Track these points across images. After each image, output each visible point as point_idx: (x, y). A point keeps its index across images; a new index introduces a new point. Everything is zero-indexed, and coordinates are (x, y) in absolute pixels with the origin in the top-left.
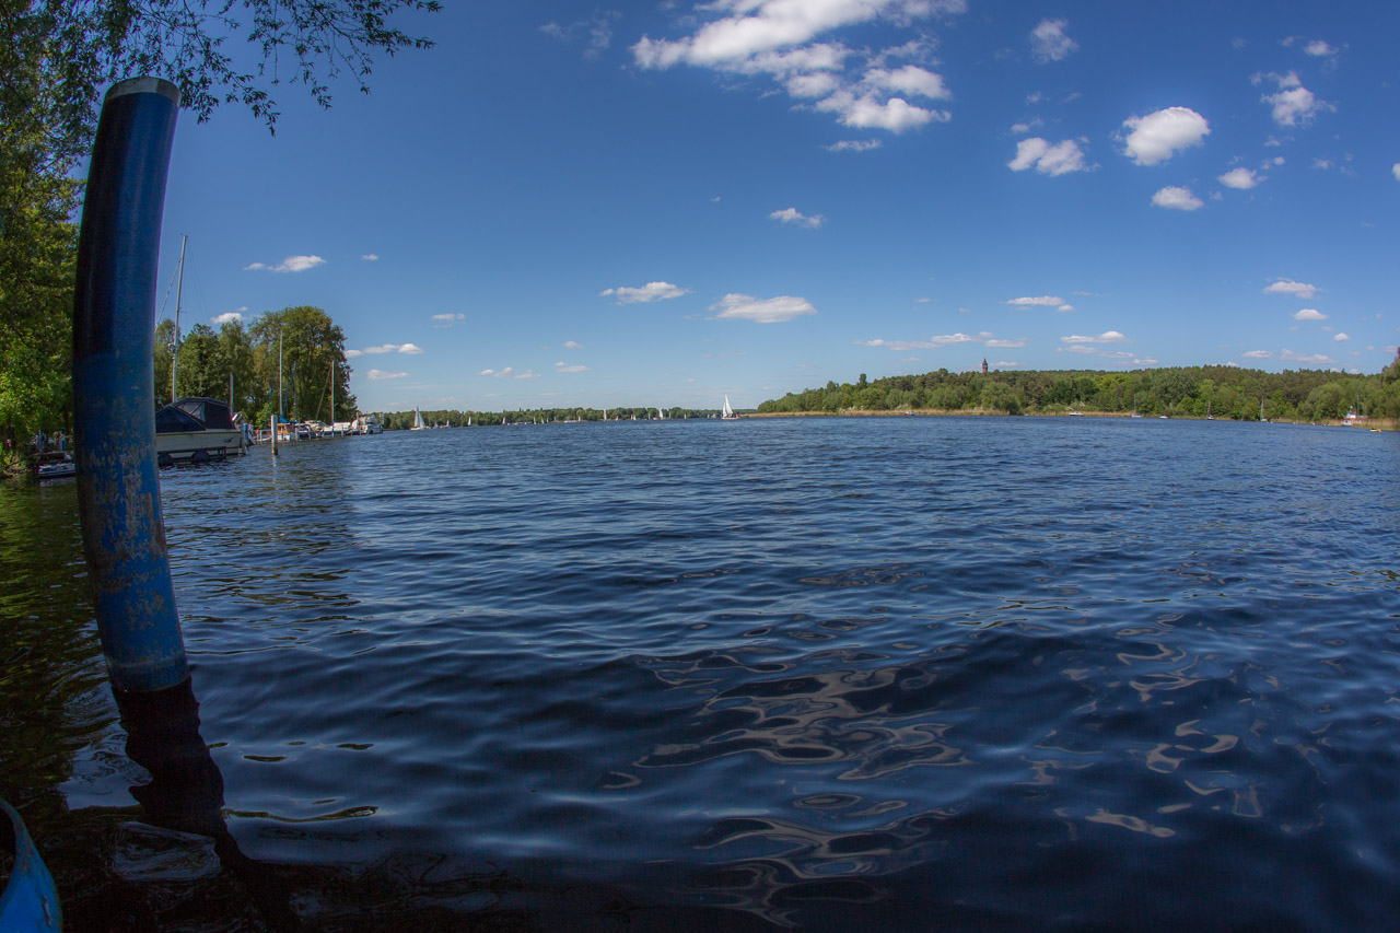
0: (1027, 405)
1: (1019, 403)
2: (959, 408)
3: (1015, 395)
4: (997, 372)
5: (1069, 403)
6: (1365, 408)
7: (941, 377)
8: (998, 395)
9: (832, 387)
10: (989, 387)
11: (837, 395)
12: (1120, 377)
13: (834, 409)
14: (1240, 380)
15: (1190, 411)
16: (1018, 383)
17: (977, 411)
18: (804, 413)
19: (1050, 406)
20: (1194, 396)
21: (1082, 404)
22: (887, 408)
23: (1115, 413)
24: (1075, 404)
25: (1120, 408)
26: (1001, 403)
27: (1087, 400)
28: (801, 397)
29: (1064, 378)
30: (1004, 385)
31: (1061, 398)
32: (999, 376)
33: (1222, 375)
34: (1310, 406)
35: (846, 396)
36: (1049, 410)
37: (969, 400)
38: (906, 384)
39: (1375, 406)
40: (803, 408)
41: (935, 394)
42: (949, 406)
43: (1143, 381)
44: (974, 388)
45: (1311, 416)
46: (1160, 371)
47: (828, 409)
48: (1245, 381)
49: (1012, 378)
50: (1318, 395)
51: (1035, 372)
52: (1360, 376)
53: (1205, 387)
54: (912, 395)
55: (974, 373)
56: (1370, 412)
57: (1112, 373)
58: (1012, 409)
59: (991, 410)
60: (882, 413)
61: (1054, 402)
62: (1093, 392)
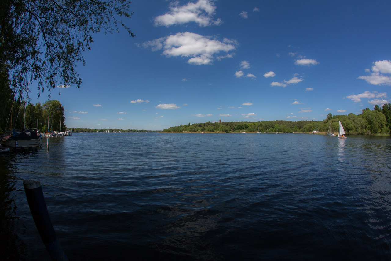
0: (230, 130)
1: (228, 130)
2: (213, 131)
3: (227, 128)
4: (223, 122)
5: (241, 130)
6: (318, 129)
7: (209, 124)
8: (223, 128)
9: (181, 126)
10: (221, 126)
11: (182, 128)
12: (254, 123)
13: (182, 131)
14: (285, 124)
15: (272, 131)
17: (218, 132)
18: (174, 132)
19: (236, 131)
20: (273, 128)
21: (244, 130)
22: (195, 131)
23: (253, 132)
24: (243, 130)
25: (254, 131)
26: (224, 130)
27: (246, 129)
28: (174, 128)
29: (240, 124)
30: (224, 126)
31: (239, 129)
32: (223, 124)
33: (280, 122)
34: (304, 129)
35: (185, 128)
36: (236, 132)
37: (216, 129)
38: (200, 125)
39: (321, 129)
40: (174, 131)
41: (207, 128)
42: (211, 131)
43: (260, 124)
44: (217, 126)
45: (304, 131)
46: (265, 122)
47: (180, 131)
48: (286, 124)
49: (227, 124)
50: (306, 126)
51: (232, 122)
52: (317, 122)
53: (276, 125)
54: (201, 128)
55: (217, 123)
56: (320, 130)
57: (252, 122)
58: (227, 132)
59: (221, 132)
61: (237, 130)
62: (247, 127)
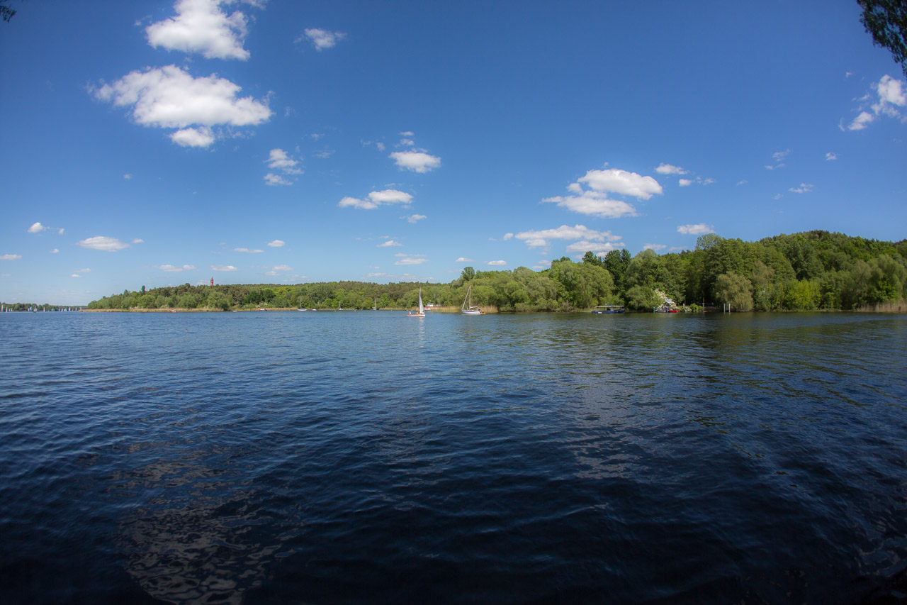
0: (234, 305)
1: (229, 304)
2: (195, 307)
3: (227, 299)
4: (218, 285)
5: (258, 304)
6: (438, 300)
7: (186, 289)
8: (217, 299)
9: (127, 294)
10: (212, 295)
11: (128, 300)
12: (289, 288)
13: (127, 308)
14: (361, 289)
15: (330, 306)
16: (229, 292)
17: (205, 309)
18: (112, 310)
19: (247, 306)
20: (332, 298)
21: (266, 304)
22: (156, 307)
23: (285, 309)
24: (261, 303)
25: (288, 306)
26: (219, 304)
27: (269, 301)
28: (110, 299)
29: (256, 289)
30: (221, 293)
31: (253, 300)
32: (218, 288)
33: (350, 286)
34: (404, 301)
35: (134, 299)
36: (246, 308)
37: (201, 302)
38: (166, 292)
39: (445, 300)
40: (111, 306)
41: (182, 298)
42: (190, 306)
43: (303, 290)
44: (204, 295)
45: (405, 306)
46: (312, 284)
47: (124, 307)
48: (364, 289)
49: (226, 289)
50: (410, 295)
51: (240, 285)
52: (438, 285)
53: (339, 293)
54: (169, 299)
55: (205, 286)
56: (442, 303)
57: (285, 286)
58: (225, 308)
59: (213, 309)
60: (153, 310)
61: (249, 303)
62: (273, 297)
